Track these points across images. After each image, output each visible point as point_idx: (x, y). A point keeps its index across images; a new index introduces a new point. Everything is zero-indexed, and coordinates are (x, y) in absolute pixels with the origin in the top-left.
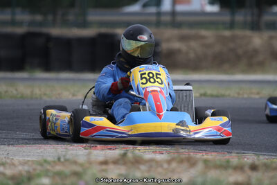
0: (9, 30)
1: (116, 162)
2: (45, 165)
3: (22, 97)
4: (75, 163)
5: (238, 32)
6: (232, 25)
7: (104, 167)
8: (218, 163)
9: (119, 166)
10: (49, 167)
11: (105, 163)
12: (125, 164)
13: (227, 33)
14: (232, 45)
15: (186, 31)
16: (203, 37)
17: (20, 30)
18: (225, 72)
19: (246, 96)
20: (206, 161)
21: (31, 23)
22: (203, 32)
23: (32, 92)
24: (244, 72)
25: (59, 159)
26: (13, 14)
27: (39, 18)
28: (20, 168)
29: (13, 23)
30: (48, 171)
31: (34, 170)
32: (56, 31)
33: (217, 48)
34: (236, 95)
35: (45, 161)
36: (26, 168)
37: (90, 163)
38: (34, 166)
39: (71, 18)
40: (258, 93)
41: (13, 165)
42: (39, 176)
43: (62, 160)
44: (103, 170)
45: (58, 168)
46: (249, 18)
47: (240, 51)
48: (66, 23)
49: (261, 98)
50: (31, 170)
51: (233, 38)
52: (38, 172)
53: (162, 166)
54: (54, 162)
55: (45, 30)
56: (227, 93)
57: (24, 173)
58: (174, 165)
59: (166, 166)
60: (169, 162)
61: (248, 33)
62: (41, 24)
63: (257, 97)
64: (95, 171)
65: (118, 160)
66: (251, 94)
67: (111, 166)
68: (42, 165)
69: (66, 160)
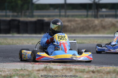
0: (4, 18)
1: (43, 70)
3: (9, 44)
4: (28, 70)
5: (90, 19)
6: (87, 16)
7: (38, 72)
8: (80, 70)
9: (44, 72)
10: (18, 72)
11: (39, 70)
12: (46, 71)
13: (85, 19)
14: (87, 24)
15: (70, 18)
16: (76, 21)
17: (8, 19)
18: (85, 34)
19: (92, 43)
20: (76, 69)
21: (13, 16)
22: (77, 19)
23: (13, 42)
24: (92, 33)
26: (6, 13)
27: (15, 14)
28: (7, 73)
29: (6, 16)
30: (18, 74)
31: (13, 73)
32: (22, 19)
33: (82, 25)
34: (88, 43)
35: (17, 70)
36: (9, 73)
37: (33, 71)
38: (12, 72)
39: (27, 14)
40: (97, 42)
41: (5, 71)
42: (14, 76)
43: (23, 69)
44: (38, 73)
45: (21, 73)
46: (94, 13)
47: (90, 26)
48: (26, 16)
50: (11, 73)
51: (88, 21)
52: (14, 74)
53: (60, 72)
54: (20, 70)
55: (18, 19)
56: (85, 42)
57: (9, 74)
58: (64, 71)
59: (61, 71)
60: (62, 70)
61: (93, 19)
62: (16, 16)
64: (35, 74)
65: (44, 69)
66: (94, 42)
67: (41, 72)
68: (15, 72)
69: (25, 69)
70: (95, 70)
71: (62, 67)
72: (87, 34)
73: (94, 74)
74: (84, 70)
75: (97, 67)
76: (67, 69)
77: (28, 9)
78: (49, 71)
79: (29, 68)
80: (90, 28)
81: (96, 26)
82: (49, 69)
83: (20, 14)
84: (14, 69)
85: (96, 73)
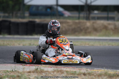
2: (7, 73)
4: (18, 72)
5: (81, 21)
6: (79, 18)
7: (29, 74)
8: (72, 72)
9: (34, 73)
10: (9, 74)
11: (30, 72)
12: (37, 72)
13: (77, 21)
14: (79, 26)
15: (62, 20)
16: (68, 23)
18: (76, 36)
19: (83, 45)
20: (67, 72)
21: (4, 17)
22: (68, 21)
23: (3, 44)
24: (83, 35)
25: (12, 70)
27: (7, 15)
30: (8, 75)
31: (3, 75)
32: (13, 20)
33: (73, 27)
34: (80, 45)
35: (7, 71)
37: (24, 72)
38: (3, 73)
39: (19, 15)
40: (88, 44)
42: (5, 77)
43: (14, 70)
45: (12, 74)
46: (85, 15)
47: (82, 28)
48: (17, 17)
49: (89, 46)
50: (2, 75)
51: (79, 23)
52: (4, 75)
53: (51, 73)
54: (10, 71)
55: (9, 19)
56: (77, 44)
58: (55, 73)
59: (52, 73)
60: (53, 72)
61: (85, 21)
62: (8, 17)
63: (88, 45)
64: (26, 75)
65: (35, 71)
66: (86, 44)
67: (32, 73)
68: (6, 73)
69: (15, 71)
70: (86, 73)
71: (53, 69)
72: (79, 36)
73: (85, 76)
74: (75, 72)
75: (88, 69)
76: (58, 71)
77: (19, 10)
78: (40, 72)
79: (20, 70)
80: (81, 30)
81: (88, 28)
82: (40, 71)
83: (11, 15)
84: (4, 71)
85: (87, 76)
